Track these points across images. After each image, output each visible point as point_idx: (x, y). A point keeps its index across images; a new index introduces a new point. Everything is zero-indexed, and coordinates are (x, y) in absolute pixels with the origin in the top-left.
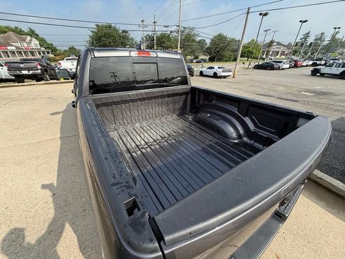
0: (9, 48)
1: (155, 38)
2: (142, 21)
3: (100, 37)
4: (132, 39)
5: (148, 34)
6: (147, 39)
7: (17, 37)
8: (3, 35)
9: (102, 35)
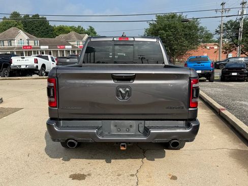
0: (66, 47)
1: (241, 25)
2: (223, 4)
3: (158, 30)
4: (202, 29)
5: (231, 21)
6: (227, 27)
7: (76, 37)
8: (65, 35)
9: (160, 28)
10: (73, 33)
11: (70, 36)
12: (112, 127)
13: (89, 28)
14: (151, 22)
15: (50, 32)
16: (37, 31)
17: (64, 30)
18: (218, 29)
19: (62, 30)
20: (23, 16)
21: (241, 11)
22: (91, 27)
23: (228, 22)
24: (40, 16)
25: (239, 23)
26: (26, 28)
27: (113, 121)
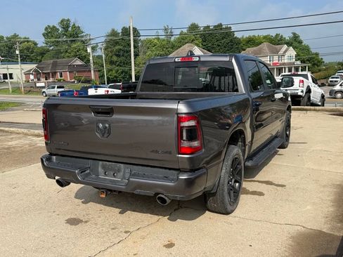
7: (269, 49)
8: (255, 48)
10: (265, 46)
11: (261, 49)
12: (100, 170)
13: (291, 35)
15: (235, 46)
16: (219, 46)
17: (254, 42)
19: (252, 42)
20: (202, 28)
22: (294, 34)
24: (224, 26)
26: (204, 44)
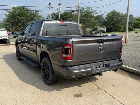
1: (59, 16)
2: (49, 4)
3: (15, 16)
4: (41, 16)
5: (54, 13)
6: (52, 16)
9: (17, 14)
12: (93, 66)
14: (9, 11)
18: (48, 17)
21: (58, 8)
23: (53, 14)
25: (58, 15)
27: (93, 64)
